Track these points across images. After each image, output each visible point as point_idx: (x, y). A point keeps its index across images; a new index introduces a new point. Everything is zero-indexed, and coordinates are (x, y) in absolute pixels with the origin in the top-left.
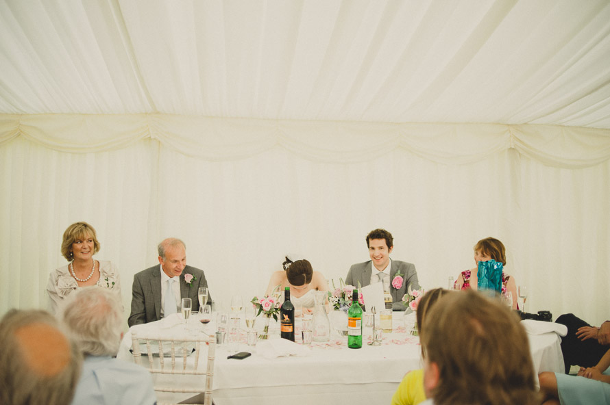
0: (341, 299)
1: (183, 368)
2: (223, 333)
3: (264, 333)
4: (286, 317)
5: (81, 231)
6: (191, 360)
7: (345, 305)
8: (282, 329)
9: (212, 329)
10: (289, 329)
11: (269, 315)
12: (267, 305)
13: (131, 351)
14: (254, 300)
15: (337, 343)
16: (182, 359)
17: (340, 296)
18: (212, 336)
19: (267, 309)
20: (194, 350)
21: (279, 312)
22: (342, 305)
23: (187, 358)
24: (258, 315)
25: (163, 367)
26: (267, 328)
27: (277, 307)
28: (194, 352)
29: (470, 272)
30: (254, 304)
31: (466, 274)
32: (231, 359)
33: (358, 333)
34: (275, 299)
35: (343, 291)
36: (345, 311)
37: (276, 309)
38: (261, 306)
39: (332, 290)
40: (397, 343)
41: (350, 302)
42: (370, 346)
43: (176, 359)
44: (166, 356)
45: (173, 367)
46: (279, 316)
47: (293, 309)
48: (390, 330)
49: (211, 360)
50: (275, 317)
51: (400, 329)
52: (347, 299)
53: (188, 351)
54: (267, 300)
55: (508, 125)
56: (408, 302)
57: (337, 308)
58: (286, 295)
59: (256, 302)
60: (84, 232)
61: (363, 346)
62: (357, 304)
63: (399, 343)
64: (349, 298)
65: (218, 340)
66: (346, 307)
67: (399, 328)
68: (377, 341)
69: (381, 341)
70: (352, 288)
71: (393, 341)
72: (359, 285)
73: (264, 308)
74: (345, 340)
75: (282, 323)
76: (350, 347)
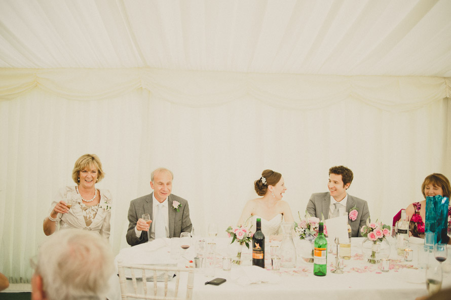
0: (307, 230)
1: (164, 294)
2: (201, 259)
3: (237, 259)
4: (258, 246)
5: (88, 163)
6: (172, 285)
7: (310, 235)
8: (253, 256)
9: (191, 254)
10: (260, 256)
11: (241, 243)
12: (240, 234)
13: (118, 275)
14: (229, 229)
15: (303, 270)
16: (164, 283)
17: (306, 227)
18: (191, 262)
19: (240, 237)
20: (175, 275)
21: (251, 240)
22: (307, 235)
23: (169, 283)
24: (232, 242)
25: (146, 293)
26: (239, 254)
27: (250, 236)
28: (175, 277)
29: (420, 205)
30: (229, 233)
31: (417, 206)
32: (208, 285)
33: (324, 263)
34: (247, 229)
35: (309, 222)
36: (310, 240)
37: (248, 238)
38: (235, 236)
39: (298, 222)
40: (357, 271)
41: (315, 233)
42: (333, 274)
43: (158, 283)
44: (149, 280)
45: (155, 294)
46: (251, 244)
47: (264, 238)
48: (349, 257)
49: (190, 289)
50: (247, 245)
51: (358, 257)
52: (312, 229)
53: (169, 276)
54: (240, 230)
55: (445, 78)
56: (367, 233)
57: (303, 238)
58: (257, 226)
59: (231, 231)
60: (90, 164)
61: (327, 274)
62: (323, 236)
63: (360, 271)
64: (314, 229)
65: (196, 265)
66: (311, 237)
67: (357, 255)
68: (339, 269)
69: (343, 269)
70: (317, 220)
71: (353, 268)
72: (323, 217)
73: (237, 237)
74: (311, 268)
75: (254, 250)
76: (316, 274)
